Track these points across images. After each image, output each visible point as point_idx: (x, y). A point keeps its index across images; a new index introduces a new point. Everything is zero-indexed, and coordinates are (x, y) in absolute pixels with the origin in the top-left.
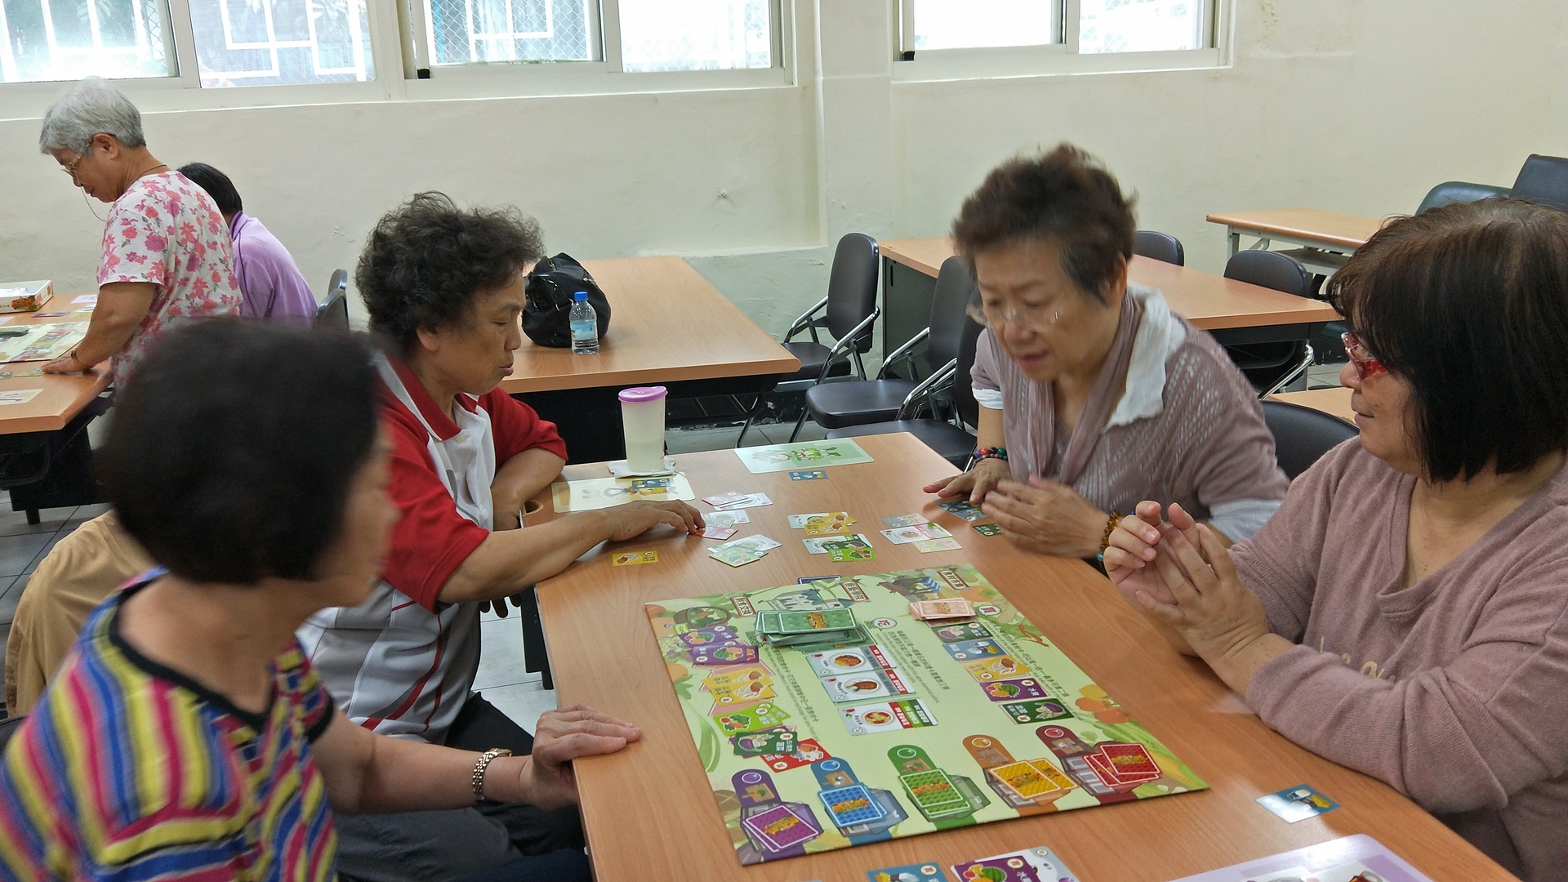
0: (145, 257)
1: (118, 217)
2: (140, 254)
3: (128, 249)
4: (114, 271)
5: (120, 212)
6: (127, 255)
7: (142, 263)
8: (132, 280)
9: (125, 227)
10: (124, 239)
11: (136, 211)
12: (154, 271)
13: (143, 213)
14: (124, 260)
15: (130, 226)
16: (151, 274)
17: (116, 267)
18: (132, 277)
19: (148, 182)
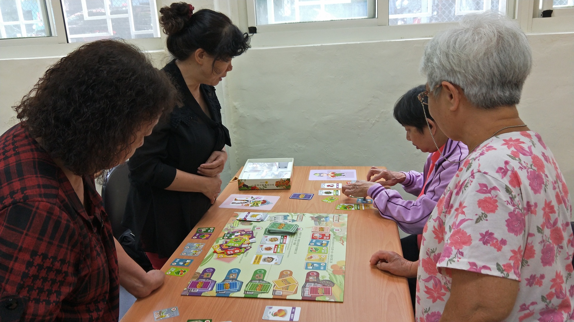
0: (504, 242)
1: (474, 180)
2: (498, 235)
3: (484, 226)
4: (462, 254)
5: (477, 175)
6: (481, 234)
7: (499, 249)
8: (484, 271)
9: (482, 196)
10: (480, 211)
11: (498, 176)
12: (512, 262)
13: (506, 181)
14: (476, 241)
15: (489, 195)
16: (508, 267)
17: (465, 249)
18: (485, 267)
19: (511, 140)
